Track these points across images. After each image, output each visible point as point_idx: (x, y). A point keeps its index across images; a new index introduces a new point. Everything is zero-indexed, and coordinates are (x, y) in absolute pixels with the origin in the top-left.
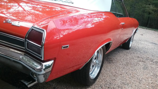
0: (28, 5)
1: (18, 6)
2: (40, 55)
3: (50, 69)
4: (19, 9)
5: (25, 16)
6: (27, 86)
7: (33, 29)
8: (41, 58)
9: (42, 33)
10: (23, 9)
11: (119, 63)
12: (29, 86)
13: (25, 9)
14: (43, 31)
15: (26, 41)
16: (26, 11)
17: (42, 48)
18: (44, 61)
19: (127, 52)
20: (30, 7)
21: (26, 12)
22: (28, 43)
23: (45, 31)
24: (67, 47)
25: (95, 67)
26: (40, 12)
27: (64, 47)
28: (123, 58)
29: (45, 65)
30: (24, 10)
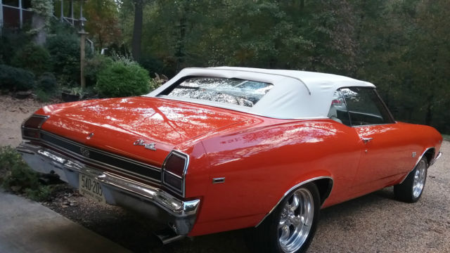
0: (176, 109)
1: (153, 112)
2: (180, 189)
3: (194, 212)
4: (154, 117)
5: (167, 132)
6: (161, 242)
7: (173, 155)
8: (182, 194)
9: (184, 160)
10: (164, 116)
11: (370, 230)
12: (165, 242)
13: (168, 117)
14: (186, 156)
15: (163, 170)
16: (168, 123)
17: (182, 179)
18: (186, 200)
19: (405, 209)
20: (180, 113)
21: (170, 125)
22: (166, 174)
23: (188, 156)
24: (222, 180)
25: (299, 231)
26: (202, 121)
27: (217, 181)
28: (385, 222)
29: (187, 207)
30: (166, 120)
